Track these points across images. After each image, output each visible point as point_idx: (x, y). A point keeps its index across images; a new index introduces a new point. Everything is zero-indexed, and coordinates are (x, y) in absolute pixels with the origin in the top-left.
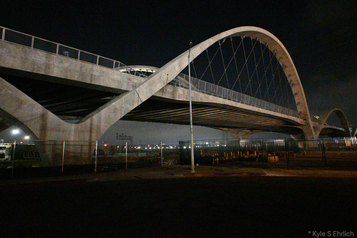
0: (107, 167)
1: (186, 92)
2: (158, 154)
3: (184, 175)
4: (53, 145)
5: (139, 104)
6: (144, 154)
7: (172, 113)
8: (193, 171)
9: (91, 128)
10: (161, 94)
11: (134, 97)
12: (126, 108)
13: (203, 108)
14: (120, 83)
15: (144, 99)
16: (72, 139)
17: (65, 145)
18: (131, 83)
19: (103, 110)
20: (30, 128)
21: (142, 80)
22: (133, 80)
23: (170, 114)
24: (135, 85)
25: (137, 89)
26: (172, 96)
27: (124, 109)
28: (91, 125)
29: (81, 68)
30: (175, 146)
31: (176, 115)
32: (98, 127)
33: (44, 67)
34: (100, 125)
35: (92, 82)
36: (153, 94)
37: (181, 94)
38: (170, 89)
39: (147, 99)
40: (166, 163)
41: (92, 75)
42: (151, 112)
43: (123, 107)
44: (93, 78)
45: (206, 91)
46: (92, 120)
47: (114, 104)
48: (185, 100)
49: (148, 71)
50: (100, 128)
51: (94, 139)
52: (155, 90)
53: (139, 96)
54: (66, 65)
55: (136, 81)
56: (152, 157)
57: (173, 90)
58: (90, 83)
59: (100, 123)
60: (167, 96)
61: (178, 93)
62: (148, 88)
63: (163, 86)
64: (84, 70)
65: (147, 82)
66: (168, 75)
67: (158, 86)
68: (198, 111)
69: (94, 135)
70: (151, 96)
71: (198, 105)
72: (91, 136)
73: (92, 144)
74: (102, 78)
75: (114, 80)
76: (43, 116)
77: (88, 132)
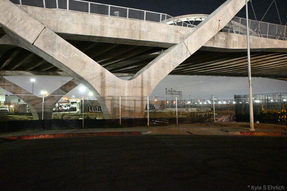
0: (158, 121)
1: (242, 39)
2: (210, 109)
3: (241, 132)
4: (111, 100)
5: (188, 57)
6: (195, 110)
7: (226, 65)
8: (253, 129)
9: (142, 84)
10: (212, 44)
11: (182, 50)
12: (175, 62)
13: (265, 56)
14: (167, 36)
15: (193, 51)
16: (126, 94)
17: (121, 100)
18: (179, 36)
19: (152, 66)
20: (93, 86)
21: (190, 30)
22: (181, 31)
23: (223, 65)
24: (183, 37)
25: (186, 41)
26: (225, 45)
27: (172, 63)
28: (142, 81)
29: (130, 25)
30: (229, 101)
31: (229, 66)
32: (149, 83)
33: (99, 30)
34: (150, 81)
35: (141, 38)
36: (203, 44)
37: (236, 42)
38: (222, 37)
39: (196, 51)
40: (220, 119)
41: (140, 31)
42: (201, 64)
43: (172, 62)
44: (141, 34)
45: (268, 35)
46: (142, 76)
47: (162, 58)
48: (241, 48)
49: (197, 20)
50: (150, 84)
51: (145, 94)
52: (205, 40)
53: (187, 48)
54: (117, 24)
55: (183, 32)
56: (203, 113)
57: (226, 38)
58: (139, 40)
59: (150, 79)
60: (219, 45)
61: (232, 40)
62: (197, 39)
63: (215, 34)
64: (133, 27)
65: (196, 32)
66: (219, 20)
67: (208, 35)
68: (258, 60)
69: (145, 90)
70: (201, 47)
71: (258, 53)
72: (142, 92)
73: (144, 99)
74: (150, 33)
75: (161, 34)
76: (102, 74)
77: (140, 87)
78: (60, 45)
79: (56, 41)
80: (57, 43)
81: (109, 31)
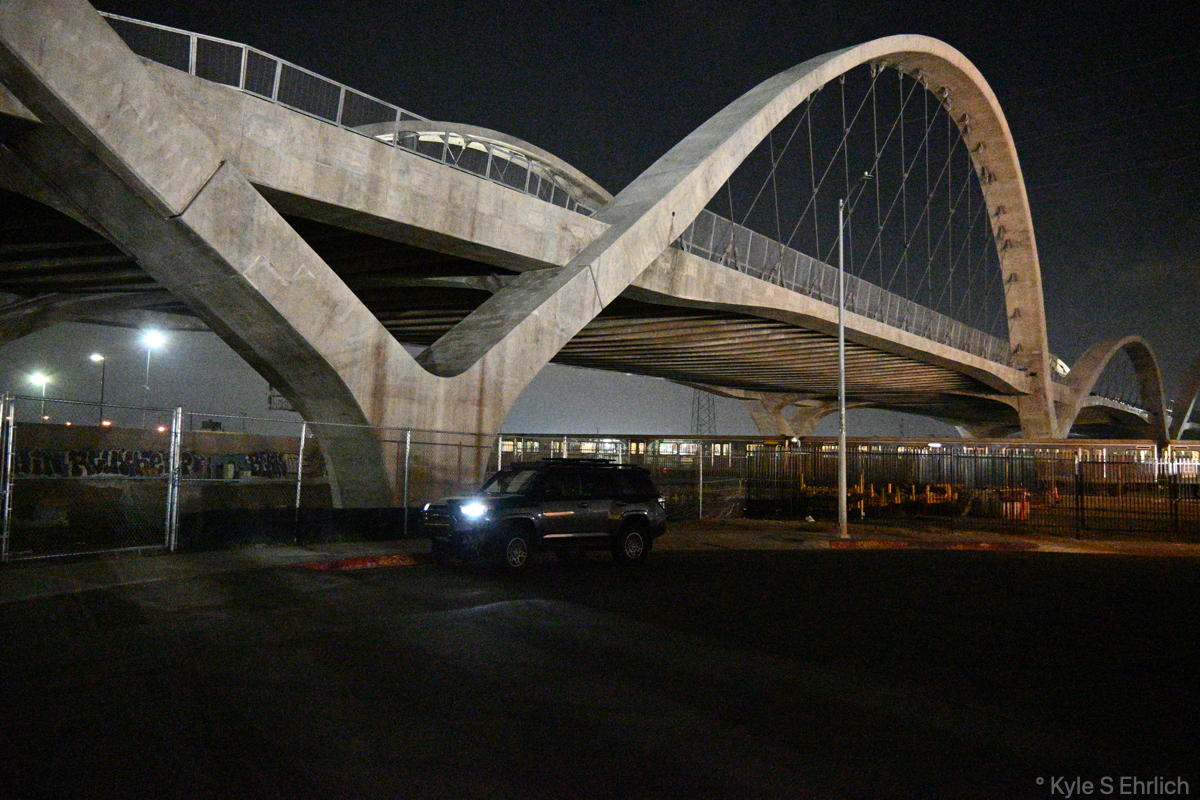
1: (705, 272)
3: (830, 543)
5: (596, 314)
9: (482, 391)
11: (585, 291)
12: (564, 327)
14: (542, 239)
15: (609, 295)
16: (439, 425)
22: (575, 228)
25: (594, 265)
26: (668, 285)
27: (558, 332)
28: (482, 381)
32: (498, 389)
33: (364, 188)
34: (502, 383)
37: (693, 279)
38: (665, 259)
39: (615, 297)
43: (558, 327)
53: (596, 286)
55: (580, 233)
57: (671, 265)
58: (469, 240)
59: (502, 376)
60: (656, 285)
61: (685, 273)
62: (621, 261)
63: (659, 252)
64: (457, 194)
65: (621, 240)
66: (674, 214)
70: (626, 286)
73: (486, 444)
74: (498, 223)
75: (528, 231)
76: (379, 350)
77: (476, 402)
78: (267, 230)
79: (255, 216)
80: (255, 222)
81: (391, 197)
